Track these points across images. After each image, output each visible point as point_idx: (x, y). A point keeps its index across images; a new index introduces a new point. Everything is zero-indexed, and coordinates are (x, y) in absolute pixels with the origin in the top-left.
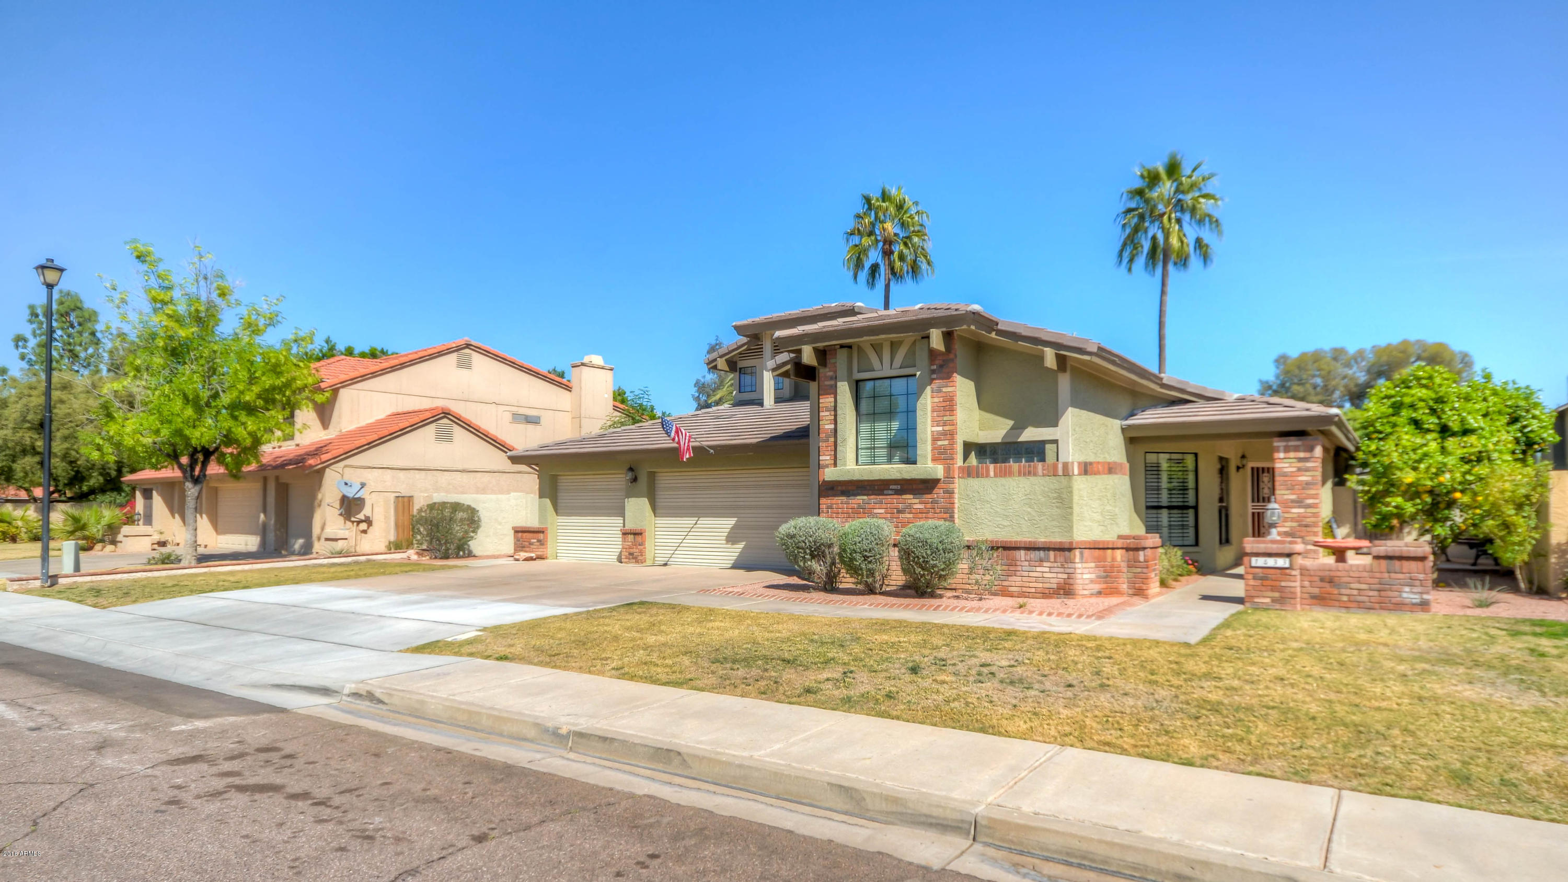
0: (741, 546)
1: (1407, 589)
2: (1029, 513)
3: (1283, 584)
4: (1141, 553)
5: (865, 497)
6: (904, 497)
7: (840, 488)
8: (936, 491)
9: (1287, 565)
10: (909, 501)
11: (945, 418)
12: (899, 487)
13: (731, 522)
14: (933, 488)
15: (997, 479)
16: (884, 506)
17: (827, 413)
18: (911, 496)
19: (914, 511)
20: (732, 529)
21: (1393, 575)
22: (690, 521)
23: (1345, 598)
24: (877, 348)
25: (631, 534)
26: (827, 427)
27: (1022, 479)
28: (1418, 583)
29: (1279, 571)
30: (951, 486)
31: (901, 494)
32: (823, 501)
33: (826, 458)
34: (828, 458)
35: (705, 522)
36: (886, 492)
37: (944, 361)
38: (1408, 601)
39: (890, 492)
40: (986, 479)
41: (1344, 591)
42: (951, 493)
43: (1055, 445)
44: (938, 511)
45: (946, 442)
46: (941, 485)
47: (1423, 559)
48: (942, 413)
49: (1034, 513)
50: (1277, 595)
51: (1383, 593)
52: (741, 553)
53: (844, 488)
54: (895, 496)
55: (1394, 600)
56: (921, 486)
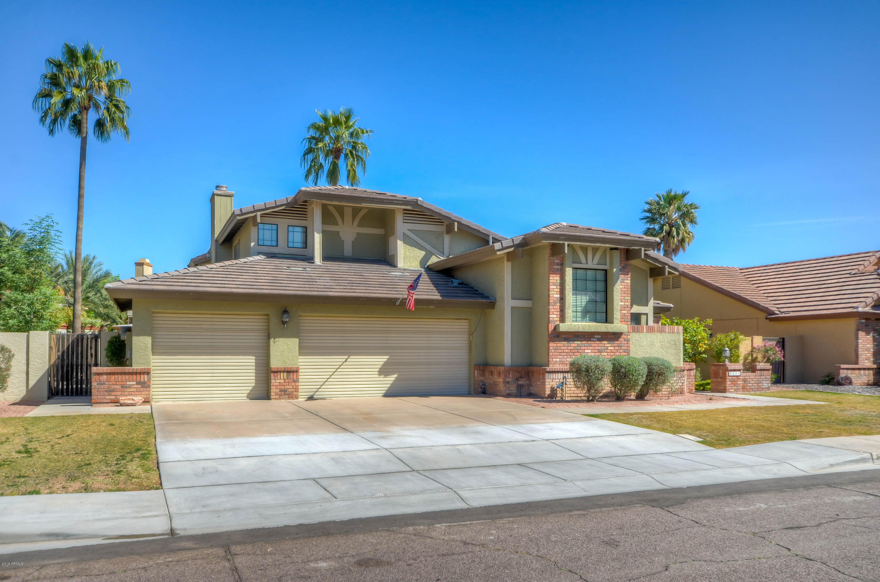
0: (392, 378)
1: (765, 382)
2: (662, 352)
3: (738, 383)
4: (692, 371)
5: (579, 342)
6: (603, 342)
7: (563, 336)
8: (620, 339)
9: (740, 375)
10: (606, 345)
11: (626, 298)
12: (600, 337)
13: (382, 359)
14: (620, 337)
15: (647, 334)
16: (591, 348)
17: (555, 287)
18: (606, 342)
19: (608, 351)
20: (383, 365)
21: (762, 377)
22: (340, 359)
23: (749, 387)
24: (585, 250)
25: (284, 372)
26: (555, 296)
27: (659, 334)
28: (767, 380)
29: (736, 377)
30: (629, 337)
31: (601, 341)
32: (552, 344)
33: (554, 316)
34: (555, 316)
35: (354, 359)
36: (592, 339)
37: (625, 265)
38: (764, 387)
39: (595, 339)
40: (642, 334)
41: (748, 385)
42: (628, 340)
43: (646, 316)
44: (621, 351)
45: (626, 312)
46: (623, 336)
47: (768, 370)
48: (624, 295)
49: (664, 353)
50: (736, 388)
51: (759, 385)
52: (392, 384)
53: (566, 336)
54: (598, 342)
55: (762, 387)
56: (613, 337)
